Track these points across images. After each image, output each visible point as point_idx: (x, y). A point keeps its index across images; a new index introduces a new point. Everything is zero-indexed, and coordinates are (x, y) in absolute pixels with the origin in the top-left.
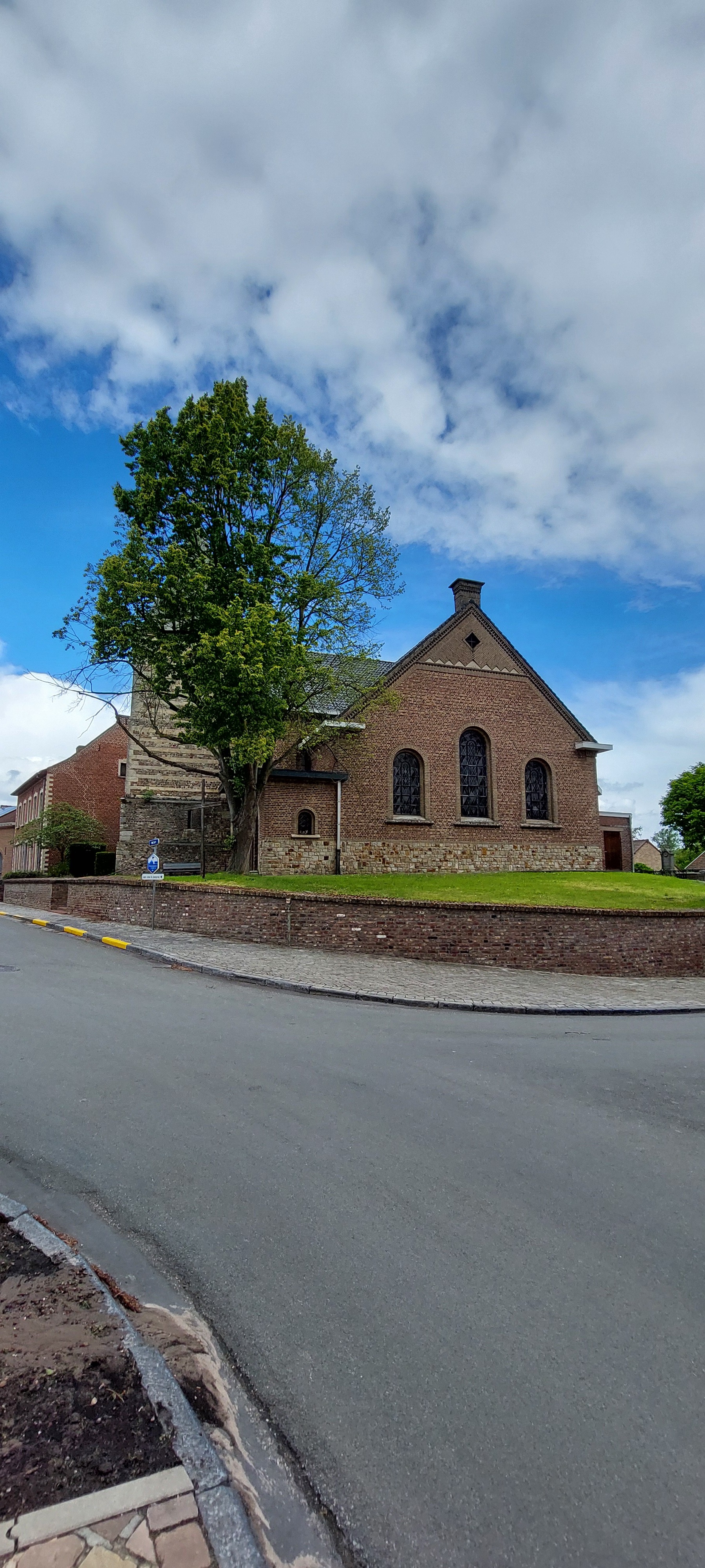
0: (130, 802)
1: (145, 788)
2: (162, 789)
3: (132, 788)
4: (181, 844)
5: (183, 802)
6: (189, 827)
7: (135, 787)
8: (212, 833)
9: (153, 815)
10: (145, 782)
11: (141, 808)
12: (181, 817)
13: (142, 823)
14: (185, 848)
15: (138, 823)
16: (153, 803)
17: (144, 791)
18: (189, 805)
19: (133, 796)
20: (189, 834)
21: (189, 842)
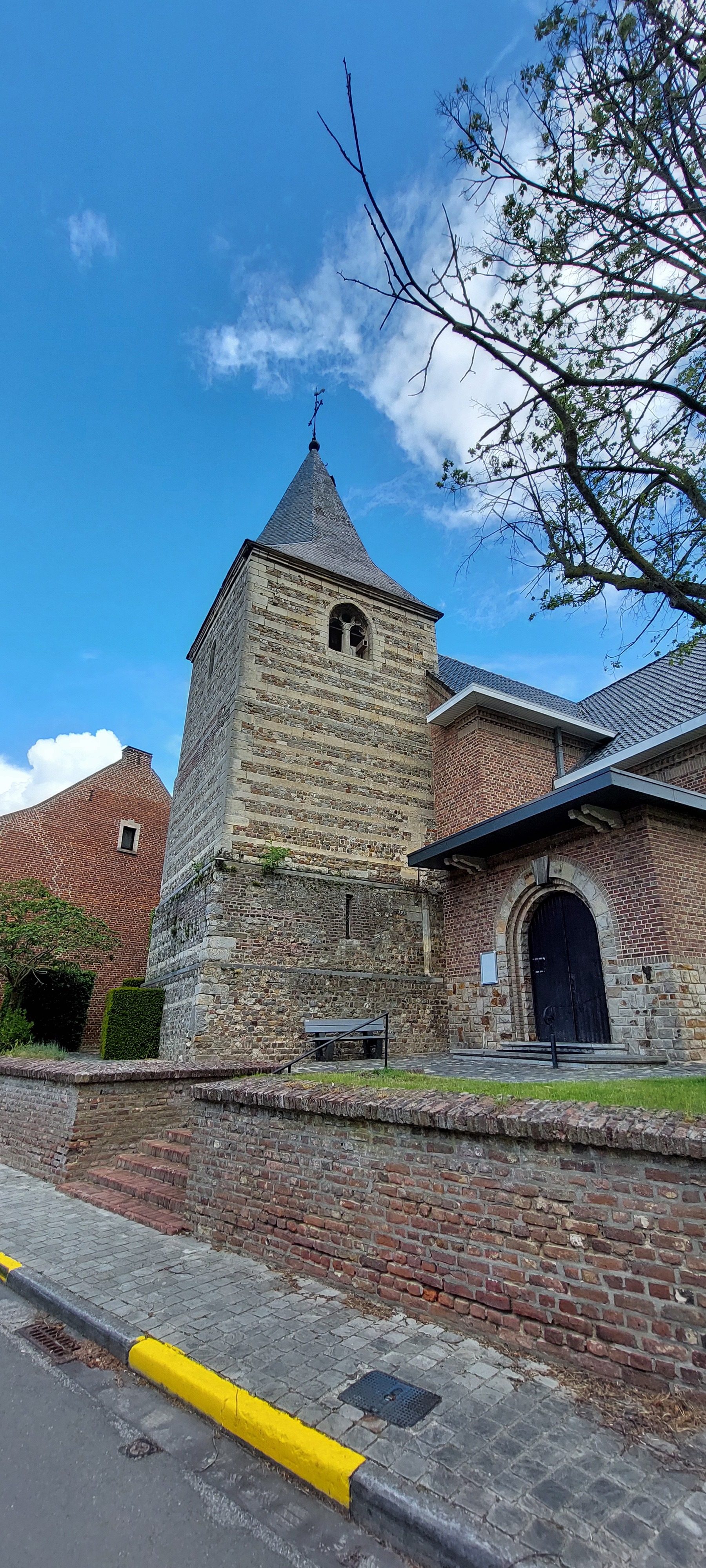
0: (234, 870)
1: (261, 842)
2: (294, 848)
3: (236, 838)
4: (334, 974)
5: (337, 879)
6: (348, 937)
7: (242, 838)
8: (391, 949)
9: (279, 905)
10: (261, 830)
11: (255, 885)
12: (334, 911)
13: (255, 920)
14: (344, 982)
15: (249, 920)
16: (279, 876)
17: (261, 848)
18: (349, 887)
19: (236, 857)
20: (350, 952)
21: (348, 970)
